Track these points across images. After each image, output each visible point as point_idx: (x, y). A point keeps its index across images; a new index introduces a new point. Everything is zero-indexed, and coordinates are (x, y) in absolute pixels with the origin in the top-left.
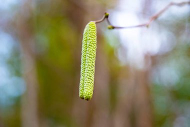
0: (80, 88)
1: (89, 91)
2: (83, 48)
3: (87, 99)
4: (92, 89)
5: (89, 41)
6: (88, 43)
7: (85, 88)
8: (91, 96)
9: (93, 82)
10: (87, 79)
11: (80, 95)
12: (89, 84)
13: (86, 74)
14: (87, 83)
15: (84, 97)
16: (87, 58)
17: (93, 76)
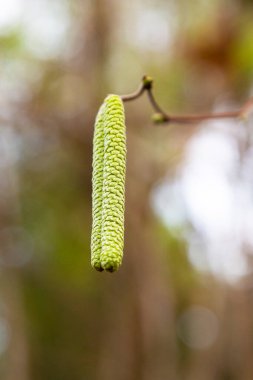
0: (93, 247)
1: (114, 250)
2: (96, 156)
3: (111, 269)
4: (121, 244)
5: (109, 137)
6: (106, 143)
7: (103, 243)
8: (118, 259)
9: (122, 229)
10: (108, 223)
11: (93, 262)
12: (113, 234)
13: (105, 211)
14: (107, 233)
15: (103, 263)
16: (105, 174)
17: (121, 215)
